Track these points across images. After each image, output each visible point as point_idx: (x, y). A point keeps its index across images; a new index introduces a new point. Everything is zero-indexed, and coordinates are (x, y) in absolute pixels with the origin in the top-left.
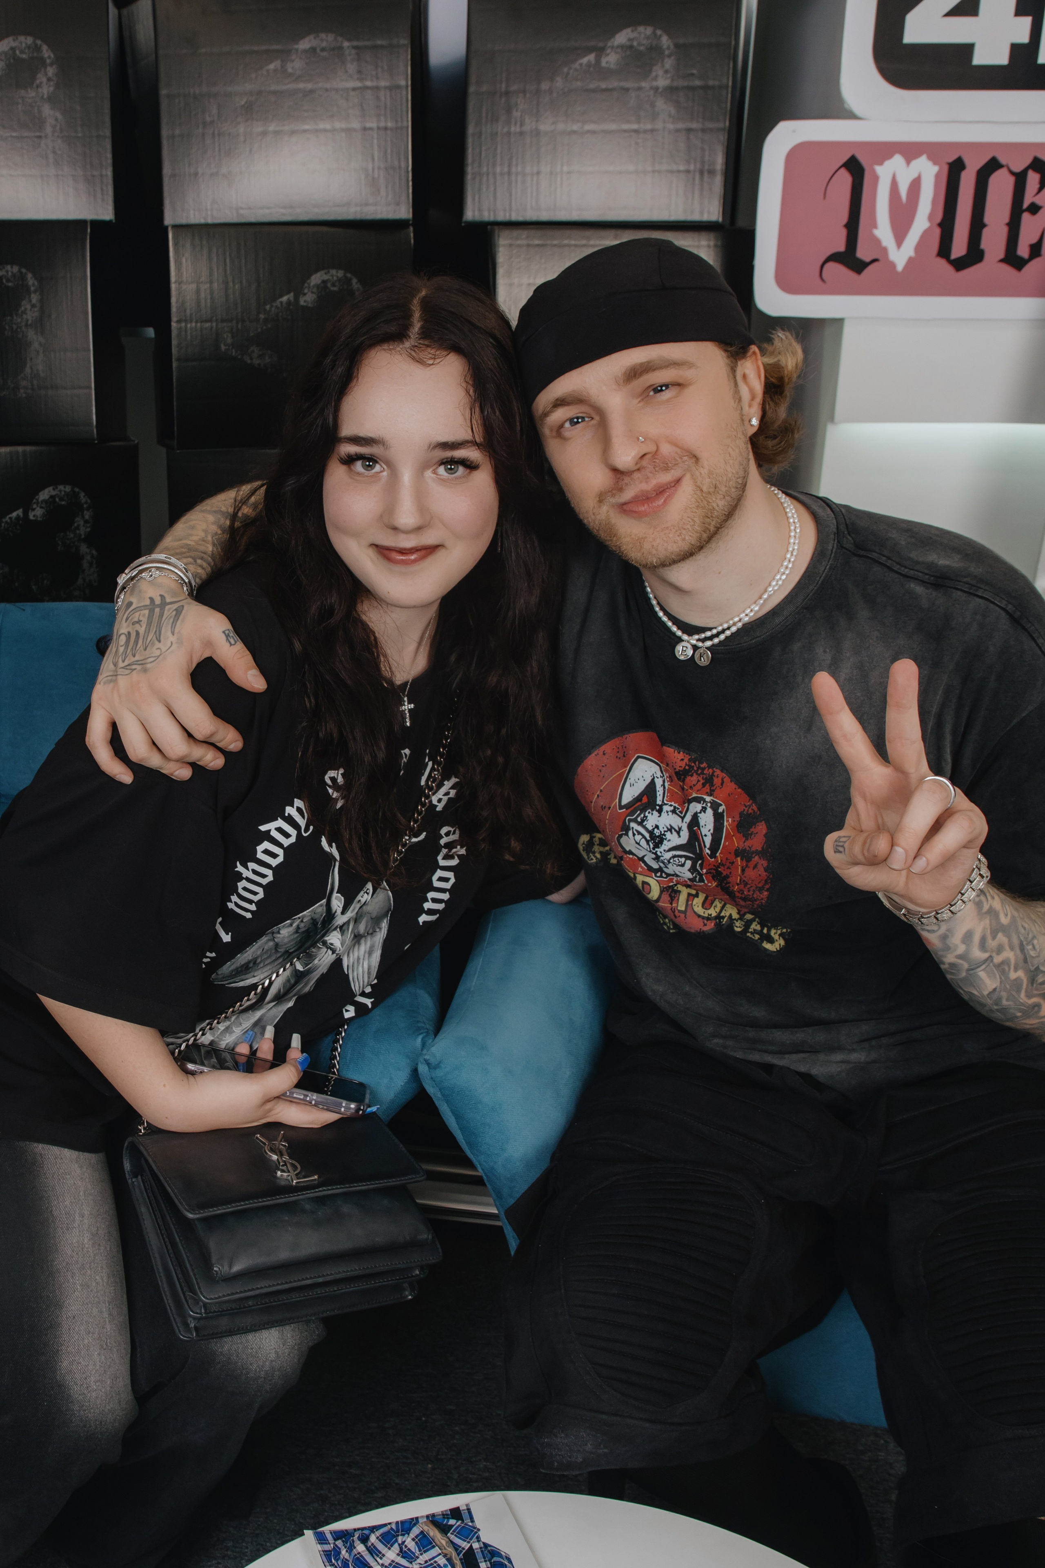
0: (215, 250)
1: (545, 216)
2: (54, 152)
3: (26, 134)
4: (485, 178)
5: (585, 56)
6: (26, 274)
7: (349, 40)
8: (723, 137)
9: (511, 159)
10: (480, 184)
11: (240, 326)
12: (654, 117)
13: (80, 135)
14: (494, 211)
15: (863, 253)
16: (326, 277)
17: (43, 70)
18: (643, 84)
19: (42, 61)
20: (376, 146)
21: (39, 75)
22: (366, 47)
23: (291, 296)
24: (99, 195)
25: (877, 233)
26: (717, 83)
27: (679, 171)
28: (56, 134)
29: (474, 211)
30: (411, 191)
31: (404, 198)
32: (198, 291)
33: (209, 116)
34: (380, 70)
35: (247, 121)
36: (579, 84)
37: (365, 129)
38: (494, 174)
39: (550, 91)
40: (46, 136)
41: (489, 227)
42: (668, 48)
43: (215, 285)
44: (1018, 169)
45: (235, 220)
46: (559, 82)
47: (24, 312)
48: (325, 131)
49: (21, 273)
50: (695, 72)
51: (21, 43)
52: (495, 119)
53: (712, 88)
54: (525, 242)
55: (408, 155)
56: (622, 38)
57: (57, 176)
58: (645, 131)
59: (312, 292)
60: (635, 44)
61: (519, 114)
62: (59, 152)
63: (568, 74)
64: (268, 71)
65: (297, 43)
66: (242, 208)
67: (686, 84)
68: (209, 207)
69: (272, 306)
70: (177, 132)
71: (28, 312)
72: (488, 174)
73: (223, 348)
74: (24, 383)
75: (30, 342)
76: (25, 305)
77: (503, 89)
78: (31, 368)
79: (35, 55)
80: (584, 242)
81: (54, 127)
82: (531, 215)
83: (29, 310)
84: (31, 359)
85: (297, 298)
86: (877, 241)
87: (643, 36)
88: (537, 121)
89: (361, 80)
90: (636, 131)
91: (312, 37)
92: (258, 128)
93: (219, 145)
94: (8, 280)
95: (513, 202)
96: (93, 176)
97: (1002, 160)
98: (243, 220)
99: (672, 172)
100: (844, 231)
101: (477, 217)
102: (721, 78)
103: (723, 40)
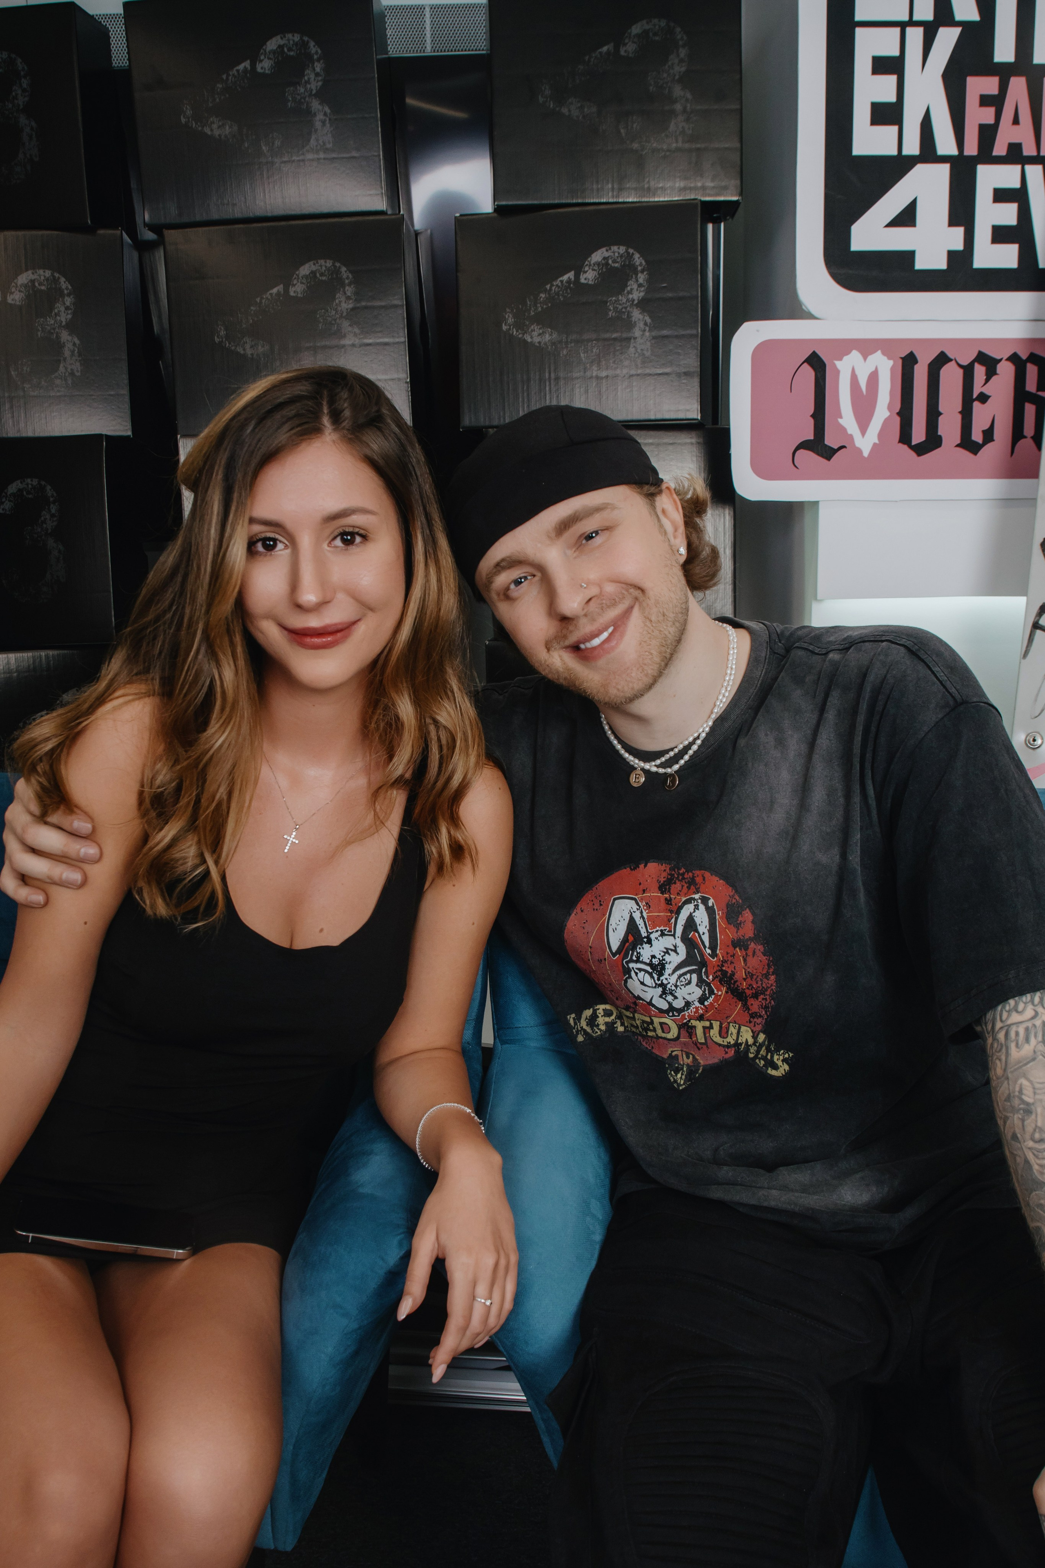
2: (73, 374)
3: (43, 357)
4: (479, 386)
5: (565, 274)
6: (44, 486)
7: (345, 265)
8: (697, 343)
9: (502, 367)
10: (475, 392)
12: (632, 326)
13: (97, 358)
14: (489, 417)
15: (830, 440)
17: (61, 300)
18: (620, 298)
19: (59, 293)
20: (375, 361)
21: (57, 305)
22: (363, 271)
24: (117, 413)
26: (687, 295)
27: (658, 375)
28: (75, 358)
29: (470, 418)
30: (410, 400)
33: (218, 337)
34: (375, 290)
35: (253, 340)
36: (561, 298)
37: (364, 345)
38: (487, 382)
39: (535, 306)
40: (64, 361)
42: (641, 265)
46: (543, 298)
47: (44, 521)
49: (40, 485)
50: (666, 285)
51: (39, 276)
52: (486, 333)
53: (684, 299)
55: (406, 367)
56: (597, 256)
58: (625, 339)
60: (610, 262)
61: (507, 327)
62: (78, 374)
63: (551, 289)
64: (272, 294)
65: (298, 269)
67: (658, 296)
71: (48, 521)
72: (482, 383)
74: (44, 589)
75: (50, 551)
76: (45, 515)
77: (492, 305)
78: (51, 575)
79: (54, 286)
81: (72, 351)
83: (49, 519)
84: (51, 566)
86: (844, 430)
87: (617, 254)
88: (524, 333)
89: (359, 300)
90: (615, 339)
91: (312, 263)
92: (264, 346)
96: (111, 395)
99: (651, 375)
100: (812, 421)
101: (474, 423)
102: (692, 288)
103: (689, 255)
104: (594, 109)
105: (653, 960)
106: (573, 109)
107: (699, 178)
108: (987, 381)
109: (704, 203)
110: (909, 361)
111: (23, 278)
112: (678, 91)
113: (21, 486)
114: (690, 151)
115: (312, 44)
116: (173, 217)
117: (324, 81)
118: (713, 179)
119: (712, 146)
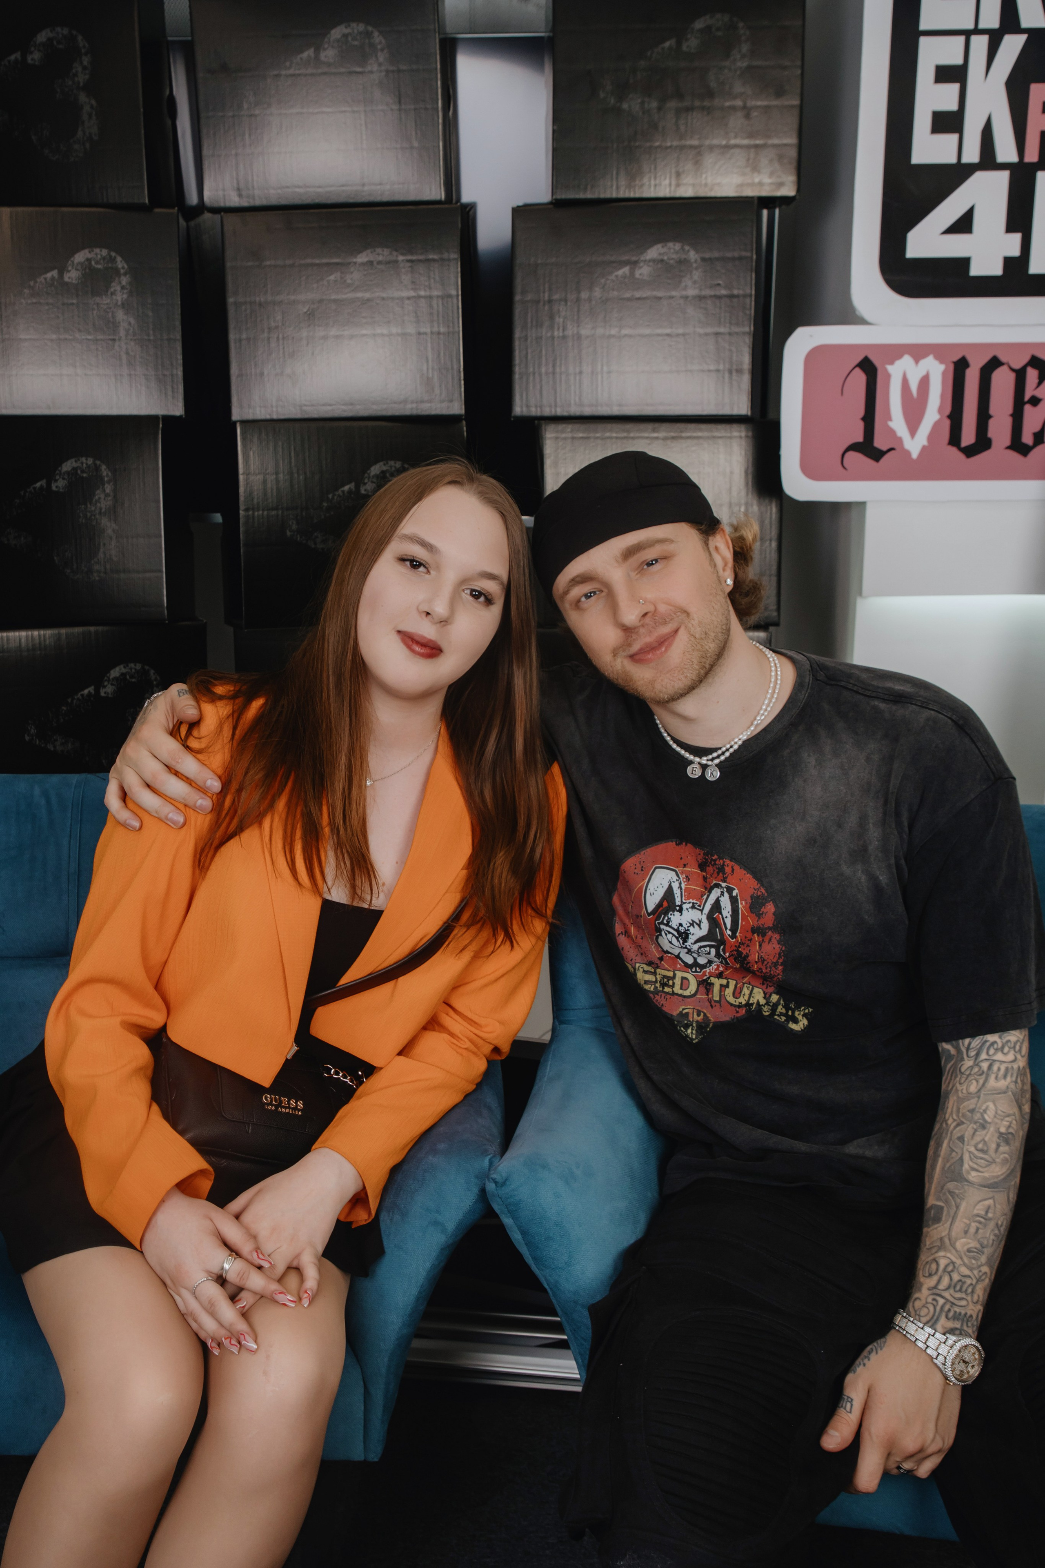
0: (280, 444)
1: (587, 411)
2: (127, 353)
3: (100, 337)
4: (531, 378)
5: (620, 269)
6: (100, 466)
7: (403, 254)
8: (748, 340)
9: (555, 360)
10: (527, 383)
11: (304, 514)
12: (685, 322)
13: (152, 338)
14: (541, 407)
15: (879, 443)
16: (385, 468)
17: (117, 279)
18: (674, 293)
19: (117, 272)
20: (429, 349)
21: (113, 284)
22: (420, 261)
23: (352, 486)
24: (170, 393)
25: (891, 424)
26: (741, 292)
27: (710, 371)
28: (129, 337)
29: (522, 407)
30: (463, 389)
31: (456, 395)
32: (265, 482)
33: (274, 322)
34: (432, 281)
35: (309, 326)
36: (616, 293)
37: (419, 334)
38: (540, 374)
39: (590, 300)
40: (119, 340)
41: (536, 422)
42: (696, 261)
43: (281, 476)
44: (1018, 365)
45: (299, 416)
46: (597, 293)
47: (99, 500)
48: (383, 335)
49: (95, 465)
50: (720, 282)
51: (96, 254)
52: (540, 325)
53: (737, 296)
54: (570, 435)
55: (460, 356)
56: (653, 253)
57: (130, 375)
58: (678, 335)
59: (372, 482)
60: (665, 258)
61: (561, 320)
62: (132, 354)
63: (605, 284)
64: (328, 281)
65: (356, 257)
66: (305, 405)
67: (713, 293)
68: (274, 405)
69: (334, 495)
70: (244, 336)
71: (102, 500)
72: (534, 374)
73: (288, 533)
74: (96, 567)
75: (104, 529)
76: (99, 494)
77: (546, 298)
78: (105, 553)
79: (110, 265)
80: (625, 435)
81: (127, 331)
82: (574, 410)
83: (103, 499)
84: (104, 544)
85: (357, 487)
86: (892, 432)
87: (672, 251)
88: (578, 326)
89: (415, 290)
90: (668, 335)
91: (369, 251)
92: (320, 332)
93: (284, 348)
94: (83, 472)
95: (558, 400)
96: (165, 375)
97: (1003, 359)
98: (306, 416)
99: (703, 371)
101: (525, 412)
102: (746, 286)
103: (744, 254)
104: (654, 104)
105: (680, 928)
106: (633, 104)
107: (756, 174)
108: (1039, 384)
109: (760, 199)
111: (80, 257)
112: (738, 88)
113: (75, 465)
114: (748, 147)
115: (376, 34)
116: (234, 200)
117: (387, 71)
118: (771, 174)
119: (770, 142)
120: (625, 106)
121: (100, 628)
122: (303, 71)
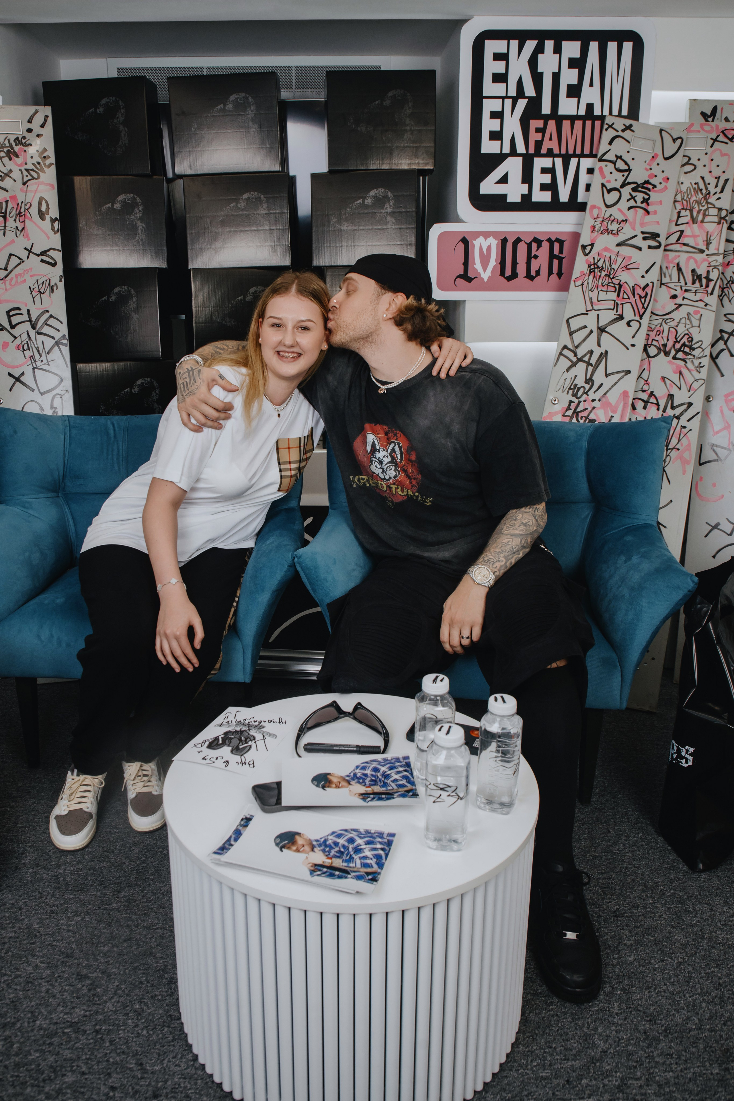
0: (210, 280)
1: (345, 263)
2: (142, 240)
3: (130, 233)
4: (320, 248)
5: (358, 200)
7: (263, 194)
8: (414, 231)
9: (330, 241)
10: (318, 250)
11: (221, 309)
12: (387, 223)
13: (153, 233)
14: (325, 262)
16: (256, 289)
17: (137, 207)
18: (382, 211)
19: (137, 204)
20: (275, 236)
21: (136, 209)
22: (270, 198)
23: (242, 297)
24: (161, 258)
26: (409, 210)
27: (398, 242)
28: (143, 233)
29: (317, 262)
30: (290, 254)
31: (287, 257)
32: (203, 295)
34: (276, 206)
35: (222, 227)
36: (356, 211)
37: (271, 229)
38: (324, 247)
39: (345, 214)
40: (139, 235)
41: (323, 268)
42: (391, 197)
45: (218, 266)
46: (348, 211)
47: (130, 305)
48: (255, 230)
49: (129, 289)
50: (402, 206)
51: (128, 196)
52: (323, 225)
55: (289, 239)
56: (372, 193)
57: (143, 249)
58: (384, 229)
59: (251, 295)
60: (378, 195)
61: (333, 223)
62: (144, 241)
63: (352, 207)
64: (230, 207)
66: (221, 261)
67: (399, 210)
68: (207, 261)
69: (234, 301)
70: (193, 231)
74: (130, 335)
75: (133, 318)
76: (130, 302)
77: (326, 213)
78: (133, 329)
79: (134, 201)
81: (142, 230)
82: (339, 263)
83: (132, 304)
84: (133, 325)
85: (244, 298)
87: (381, 192)
88: (340, 226)
89: (268, 210)
90: (379, 229)
91: (248, 193)
93: (211, 236)
95: (332, 258)
96: (159, 249)
98: (221, 266)
99: (395, 245)
100: (463, 266)
101: (318, 264)
102: (412, 208)
103: (412, 193)
104: (372, 128)
106: (362, 128)
107: (417, 159)
109: (418, 170)
110: (504, 241)
111: (121, 198)
112: (408, 121)
113: (120, 289)
114: (413, 147)
115: (250, 98)
116: (188, 171)
117: (255, 114)
118: (423, 160)
119: (422, 145)
120: (359, 129)
121: (132, 363)
122: (218, 114)
